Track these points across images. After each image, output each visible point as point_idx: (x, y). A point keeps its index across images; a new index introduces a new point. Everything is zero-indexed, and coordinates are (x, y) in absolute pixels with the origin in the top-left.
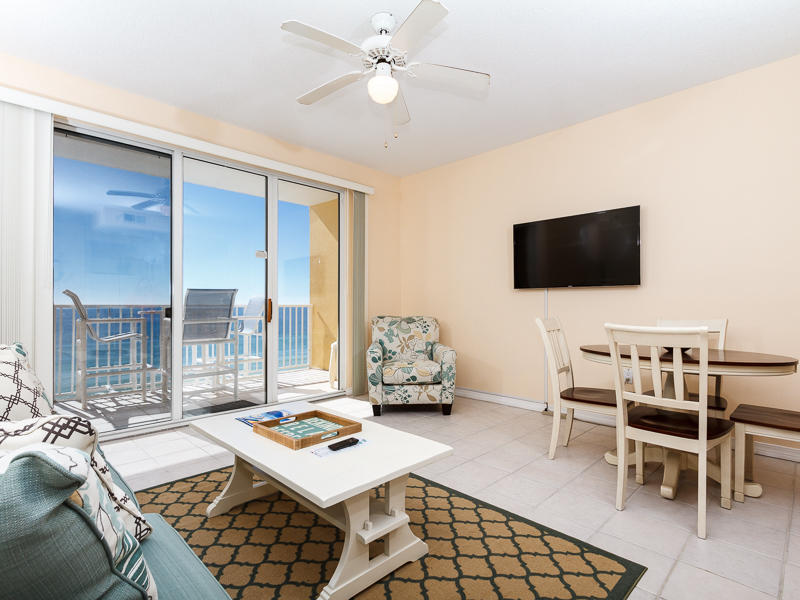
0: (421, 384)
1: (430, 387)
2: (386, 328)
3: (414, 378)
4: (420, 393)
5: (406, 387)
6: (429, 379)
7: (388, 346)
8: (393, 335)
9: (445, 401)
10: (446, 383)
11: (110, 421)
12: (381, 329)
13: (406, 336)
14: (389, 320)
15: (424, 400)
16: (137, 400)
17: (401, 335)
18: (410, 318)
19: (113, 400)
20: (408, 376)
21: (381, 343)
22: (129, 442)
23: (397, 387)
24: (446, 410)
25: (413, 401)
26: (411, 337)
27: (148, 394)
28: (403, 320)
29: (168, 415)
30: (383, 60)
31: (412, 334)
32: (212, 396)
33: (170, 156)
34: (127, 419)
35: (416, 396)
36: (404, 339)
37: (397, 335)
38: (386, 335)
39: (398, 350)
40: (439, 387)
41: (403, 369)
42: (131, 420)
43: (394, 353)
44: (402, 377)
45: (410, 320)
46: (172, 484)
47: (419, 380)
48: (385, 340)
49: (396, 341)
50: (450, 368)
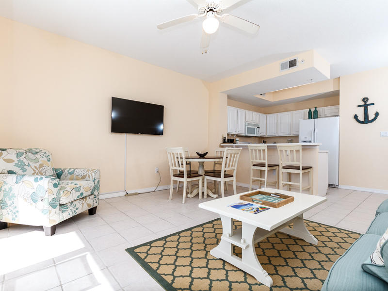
0: (84, 197)
1: (88, 198)
2: (16, 159)
3: (82, 195)
4: (83, 204)
5: (74, 203)
8: (24, 165)
12: (8, 160)
13: (37, 165)
15: (85, 208)
17: (32, 165)
18: (32, 150)
24: (92, 211)
25: (78, 211)
26: (41, 166)
28: (28, 151)
31: (40, 162)
35: (80, 206)
36: (36, 167)
37: (29, 165)
38: (17, 165)
40: (92, 196)
41: (75, 189)
44: (75, 195)
45: (33, 152)
49: (30, 170)
50: (98, 182)
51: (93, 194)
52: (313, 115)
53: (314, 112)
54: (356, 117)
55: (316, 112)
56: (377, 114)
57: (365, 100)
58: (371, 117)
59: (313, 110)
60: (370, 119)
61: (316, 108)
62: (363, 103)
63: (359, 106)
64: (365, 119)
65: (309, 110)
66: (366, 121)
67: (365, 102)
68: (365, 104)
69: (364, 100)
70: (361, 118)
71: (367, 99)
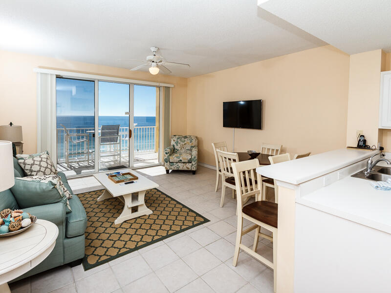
0: (184, 163)
1: (187, 164)
2: (176, 140)
3: (181, 160)
4: (183, 166)
5: (178, 164)
6: (186, 161)
7: (176, 147)
8: (178, 143)
9: (193, 169)
10: (193, 163)
11: (76, 171)
12: (174, 141)
13: (183, 144)
14: (177, 137)
15: (185, 168)
16: (86, 164)
17: (181, 143)
18: (185, 136)
19: (78, 164)
20: (179, 160)
21: (174, 146)
22: (80, 179)
23: (175, 164)
24: (194, 173)
25: (180, 169)
26: (185, 144)
27: (90, 161)
28: (183, 137)
29: (94, 170)
30: (153, 62)
31: (186, 142)
32: (112, 163)
33: (94, 81)
34: (81, 171)
35: (181, 167)
37: (180, 143)
38: (176, 143)
39: (180, 149)
40: (191, 164)
41: (177, 157)
42: (82, 171)
43: (178, 150)
44: (176, 160)
45: (186, 137)
46: (90, 192)
47: (183, 161)
48: (175, 145)
49: (179, 145)
50: (195, 157)
51: (191, 163)
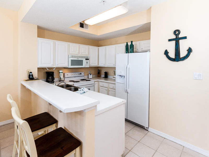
52: (130, 49)
53: (130, 46)
54: (166, 53)
55: (132, 46)
56: (190, 51)
57: (177, 32)
58: (183, 53)
59: (129, 44)
60: (181, 57)
61: (132, 42)
62: (174, 37)
63: (170, 40)
64: (176, 55)
65: (126, 44)
66: (177, 58)
67: (177, 35)
68: (176, 38)
69: (175, 32)
70: (172, 55)
71: (178, 31)
